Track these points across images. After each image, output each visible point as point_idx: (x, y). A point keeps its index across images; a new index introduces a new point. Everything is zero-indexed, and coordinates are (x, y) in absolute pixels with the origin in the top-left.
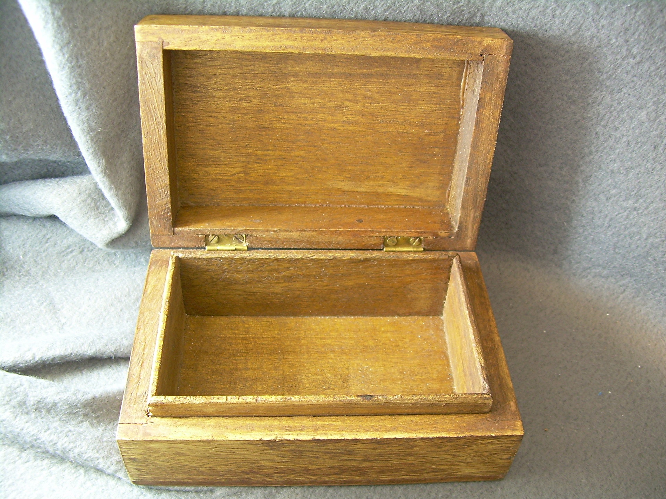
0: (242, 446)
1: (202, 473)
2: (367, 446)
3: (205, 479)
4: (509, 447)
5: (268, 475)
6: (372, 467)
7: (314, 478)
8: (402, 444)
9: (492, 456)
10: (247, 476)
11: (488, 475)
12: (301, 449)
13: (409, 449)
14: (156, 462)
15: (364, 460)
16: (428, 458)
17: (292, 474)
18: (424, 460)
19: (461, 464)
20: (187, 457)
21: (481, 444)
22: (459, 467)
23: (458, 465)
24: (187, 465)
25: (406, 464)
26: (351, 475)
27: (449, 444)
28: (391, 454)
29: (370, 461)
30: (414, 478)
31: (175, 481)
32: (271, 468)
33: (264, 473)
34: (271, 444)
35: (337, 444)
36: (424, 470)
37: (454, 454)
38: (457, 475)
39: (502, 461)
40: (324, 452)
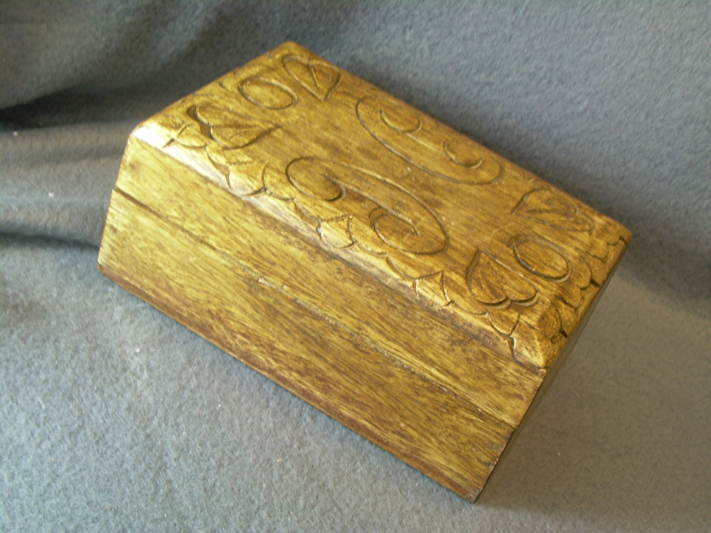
0: (223, 268)
1: (169, 289)
2: (344, 344)
3: (168, 301)
4: (493, 443)
5: (232, 332)
6: (337, 384)
7: (274, 365)
8: (379, 363)
9: (470, 447)
10: (210, 321)
11: (459, 481)
12: (277, 307)
13: (384, 375)
14: (133, 245)
15: (333, 366)
16: (401, 406)
17: (257, 345)
18: (394, 406)
19: (433, 439)
20: (165, 256)
21: (463, 417)
22: (429, 444)
23: (429, 440)
24: (160, 268)
25: (374, 400)
26: (313, 384)
27: (429, 394)
28: (364, 373)
29: (339, 371)
30: (377, 431)
31: (139, 286)
32: (238, 322)
33: (229, 325)
34: (252, 282)
35: (315, 322)
36: (391, 424)
37: (429, 415)
38: (423, 457)
39: (479, 464)
40: (298, 327)
